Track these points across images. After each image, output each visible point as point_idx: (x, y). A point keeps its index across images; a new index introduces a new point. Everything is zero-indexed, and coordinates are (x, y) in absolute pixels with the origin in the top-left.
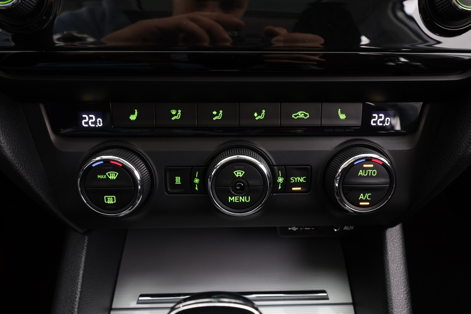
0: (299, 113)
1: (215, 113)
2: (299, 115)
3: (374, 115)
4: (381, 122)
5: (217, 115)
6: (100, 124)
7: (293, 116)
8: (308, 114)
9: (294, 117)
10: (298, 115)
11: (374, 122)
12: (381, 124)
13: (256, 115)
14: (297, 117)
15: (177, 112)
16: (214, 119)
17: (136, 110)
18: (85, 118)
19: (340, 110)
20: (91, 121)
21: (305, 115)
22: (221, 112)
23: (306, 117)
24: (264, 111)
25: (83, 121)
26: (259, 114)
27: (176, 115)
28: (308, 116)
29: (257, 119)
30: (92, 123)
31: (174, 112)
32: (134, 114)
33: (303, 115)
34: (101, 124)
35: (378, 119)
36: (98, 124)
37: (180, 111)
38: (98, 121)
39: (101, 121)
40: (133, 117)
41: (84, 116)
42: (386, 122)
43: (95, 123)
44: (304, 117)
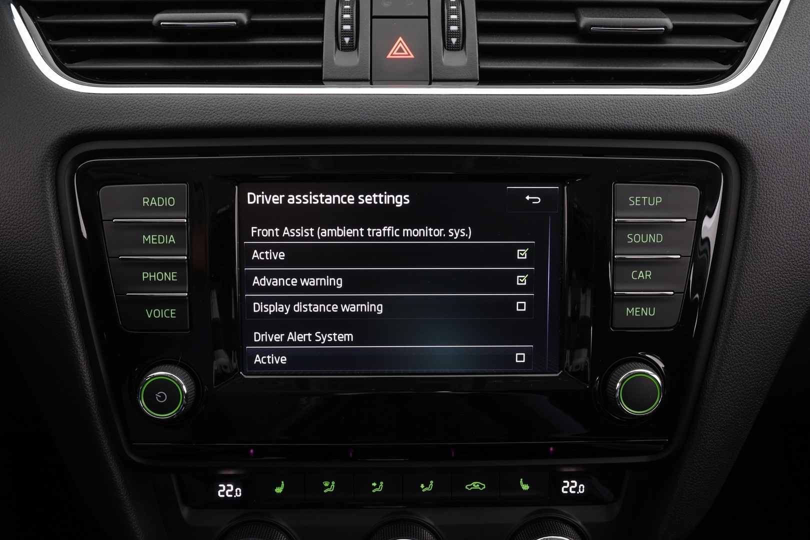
0: (474, 484)
1: (374, 484)
2: (474, 485)
3: (564, 482)
4: (573, 489)
5: (377, 487)
6: (238, 494)
7: (466, 488)
8: (484, 485)
9: (468, 488)
10: (472, 486)
11: (565, 490)
12: (574, 492)
13: (422, 486)
14: (472, 488)
15: (330, 484)
16: (374, 491)
17: (283, 482)
18: (222, 488)
19: (521, 479)
20: (228, 491)
21: (481, 486)
22: (382, 483)
23: (481, 488)
24: (432, 482)
25: (219, 492)
26: (427, 485)
27: (329, 487)
28: (484, 487)
29: (423, 491)
30: (230, 493)
31: (326, 484)
32: (280, 486)
33: (478, 486)
34: (240, 494)
35: (570, 486)
36: (236, 494)
37: (333, 483)
38: (236, 491)
39: (240, 491)
40: (279, 490)
41: (220, 485)
42: (580, 490)
43: (233, 493)
44: (479, 488)
